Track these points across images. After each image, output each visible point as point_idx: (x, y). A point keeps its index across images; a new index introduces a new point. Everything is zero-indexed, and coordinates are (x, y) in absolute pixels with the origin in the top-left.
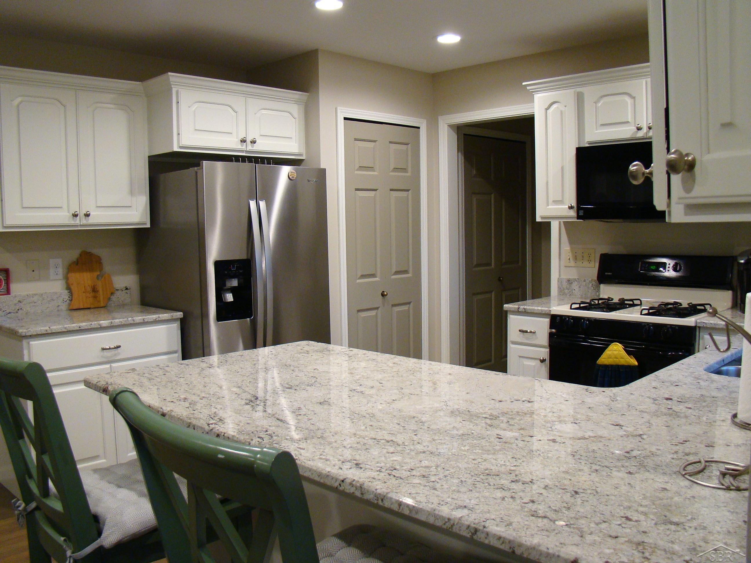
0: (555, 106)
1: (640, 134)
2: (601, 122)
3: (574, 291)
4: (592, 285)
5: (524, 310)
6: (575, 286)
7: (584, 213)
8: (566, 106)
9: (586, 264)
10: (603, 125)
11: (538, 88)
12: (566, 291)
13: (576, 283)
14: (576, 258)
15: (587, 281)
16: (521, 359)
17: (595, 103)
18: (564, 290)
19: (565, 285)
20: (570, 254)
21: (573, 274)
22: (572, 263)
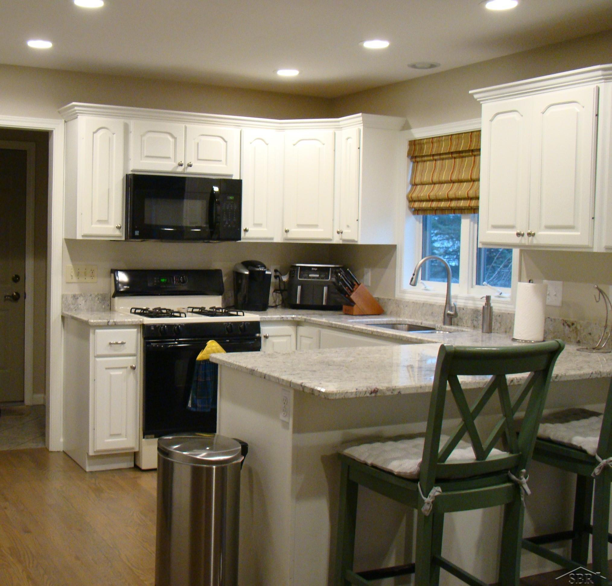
0: (102, 132)
1: (180, 169)
2: (146, 154)
3: (79, 306)
4: (98, 298)
5: (114, 324)
6: (81, 301)
7: (140, 233)
8: (114, 134)
9: (89, 279)
10: (148, 157)
11: (85, 111)
12: (72, 307)
13: (82, 298)
14: (78, 274)
15: (93, 296)
16: (109, 371)
17: (142, 136)
18: (69, 305)
19: (70, 300)
20: (73, 270)
21: (75, 289)
22: (75, 279)
